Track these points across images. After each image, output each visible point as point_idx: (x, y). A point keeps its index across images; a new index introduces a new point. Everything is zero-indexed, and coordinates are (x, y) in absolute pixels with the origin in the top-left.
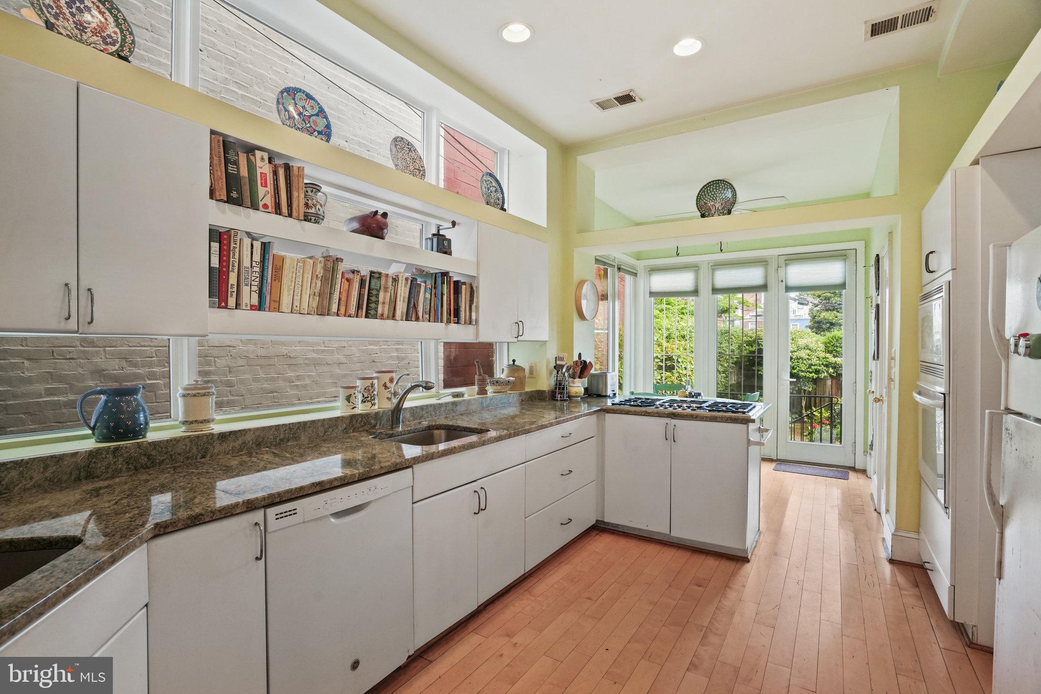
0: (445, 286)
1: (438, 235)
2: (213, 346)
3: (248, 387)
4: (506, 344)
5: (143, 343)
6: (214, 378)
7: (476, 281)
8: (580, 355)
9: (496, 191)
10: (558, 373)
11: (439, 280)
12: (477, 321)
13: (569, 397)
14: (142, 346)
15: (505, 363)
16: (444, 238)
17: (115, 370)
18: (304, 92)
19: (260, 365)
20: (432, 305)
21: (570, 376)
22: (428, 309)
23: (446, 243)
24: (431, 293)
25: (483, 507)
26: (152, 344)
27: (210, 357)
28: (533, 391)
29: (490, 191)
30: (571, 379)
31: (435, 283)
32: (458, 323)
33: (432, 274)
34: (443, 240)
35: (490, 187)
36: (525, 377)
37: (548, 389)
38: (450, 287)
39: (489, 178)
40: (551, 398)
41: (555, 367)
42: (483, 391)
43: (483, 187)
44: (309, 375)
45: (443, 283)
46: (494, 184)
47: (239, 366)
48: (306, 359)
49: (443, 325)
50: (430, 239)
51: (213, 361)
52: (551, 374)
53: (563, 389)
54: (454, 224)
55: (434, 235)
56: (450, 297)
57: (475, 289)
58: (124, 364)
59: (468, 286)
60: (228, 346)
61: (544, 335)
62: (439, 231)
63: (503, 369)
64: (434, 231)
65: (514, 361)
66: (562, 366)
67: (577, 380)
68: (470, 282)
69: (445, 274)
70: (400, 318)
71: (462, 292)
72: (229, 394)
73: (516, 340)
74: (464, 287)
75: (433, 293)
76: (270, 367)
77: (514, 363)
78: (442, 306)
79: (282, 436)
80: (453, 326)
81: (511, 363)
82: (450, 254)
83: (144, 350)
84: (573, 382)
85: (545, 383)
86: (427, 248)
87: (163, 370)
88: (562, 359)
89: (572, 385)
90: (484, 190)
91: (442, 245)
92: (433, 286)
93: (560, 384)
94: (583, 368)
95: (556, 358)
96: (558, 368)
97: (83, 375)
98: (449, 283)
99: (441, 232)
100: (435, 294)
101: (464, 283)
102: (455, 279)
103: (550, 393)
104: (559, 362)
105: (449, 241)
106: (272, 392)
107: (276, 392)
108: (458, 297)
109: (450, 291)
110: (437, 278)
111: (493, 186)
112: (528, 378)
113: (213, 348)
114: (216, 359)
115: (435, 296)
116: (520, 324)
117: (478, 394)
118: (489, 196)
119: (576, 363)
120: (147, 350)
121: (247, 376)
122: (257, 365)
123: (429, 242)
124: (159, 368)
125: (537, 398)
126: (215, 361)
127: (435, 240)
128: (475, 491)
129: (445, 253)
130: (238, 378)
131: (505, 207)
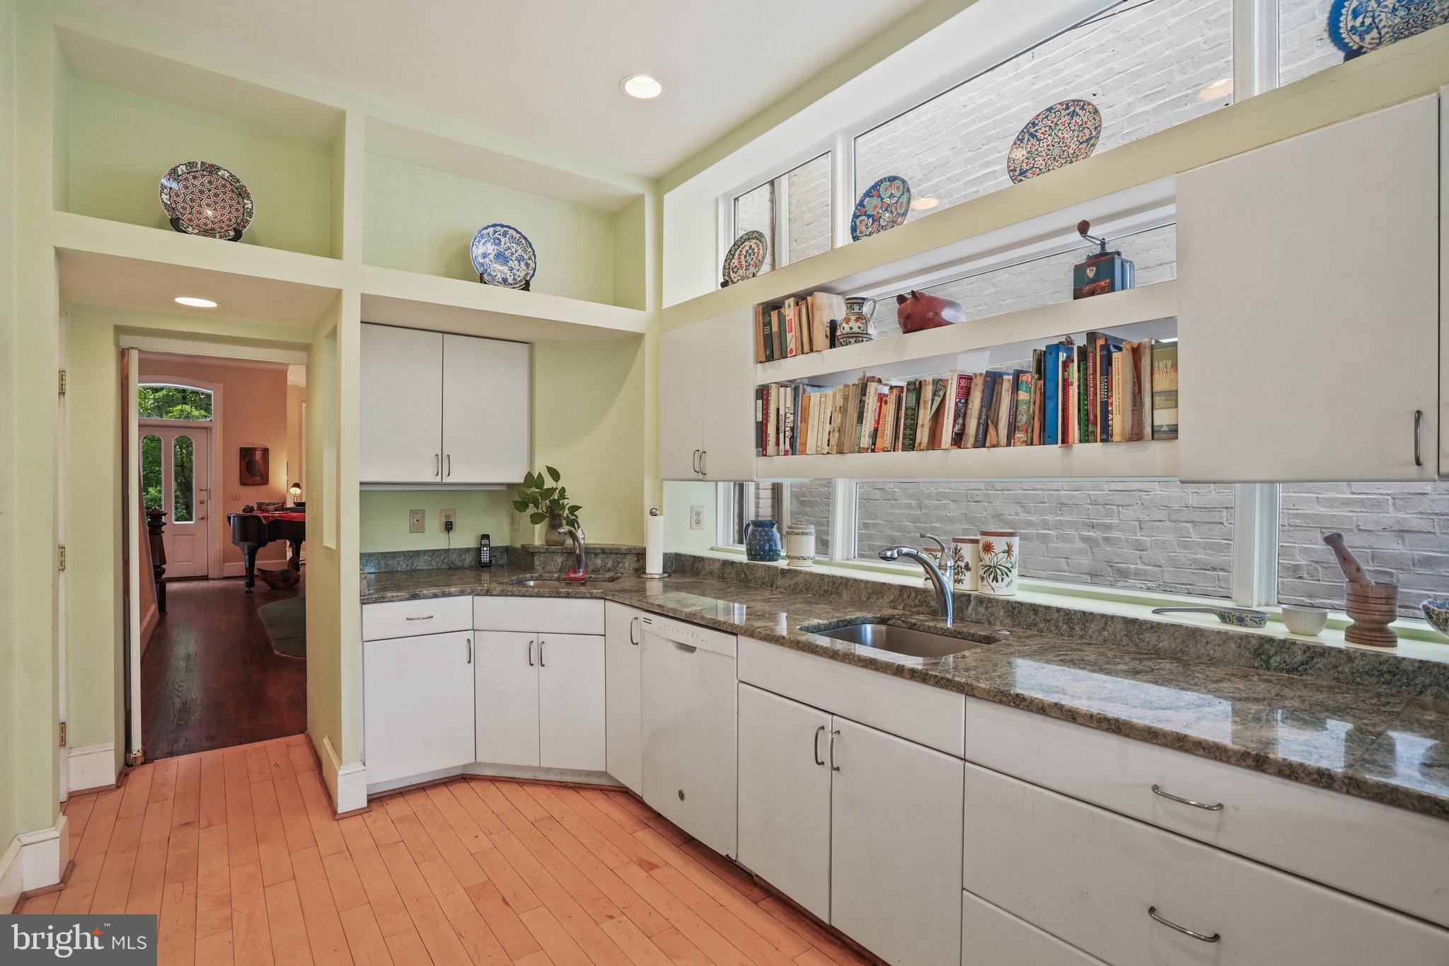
0: (1075, 365)
2: (1116, 491)
3: (1169, 554)
5: (1035, 487)
6: (1116, 534)
14: (1035, 490)
17: (1012, 515)
18: (881, 181)
19: (1193, 522)
20: (1035, 411)
22: (1024, 420)
23: (1091, 273)
24: (1031, 389)
26: (1043, 487)
27: (1111, 505)
31: (1040, 368)
32: (1108, 440)
34: (1086, 269)
38: (1093, 364)
44: (1305, 549)
45: (1067, 362)
47: (1156, 521)
48: (1297, 516)
49: (1056, 448)
51: (1116, 510)
56: (1093, 387)
58: (1019, 509)
59: (1126, 350)
60: (1138, 490)
62: (1104, 247)
69: (1071, 342)
70: (925, 444)
71: (1113, 369)
72: (1138, 560)
74: (1117, 356)
75: (1035, 389)
76: (1210, 526)
78: (1064, 409)
79: (826, 588)
83: (1036, 494)
87: (1056, 518)
92: (1035, 374)
97: (987, 518)
98: (1088, 357)
100: (1041, 389)
101: (1120, 347)
106: (1214, 569)
107: (1223, 570)
109: (1093, 374)
110: (1045, 357)
113: (1115, 492)
114: (1120, 509)
115: (1042, 394)
120: (1039, 495)
121: (1169, 537)
122: (1187, 522)
124: (1052, 516)
126: (1119, 511)
130: (1153, 538)
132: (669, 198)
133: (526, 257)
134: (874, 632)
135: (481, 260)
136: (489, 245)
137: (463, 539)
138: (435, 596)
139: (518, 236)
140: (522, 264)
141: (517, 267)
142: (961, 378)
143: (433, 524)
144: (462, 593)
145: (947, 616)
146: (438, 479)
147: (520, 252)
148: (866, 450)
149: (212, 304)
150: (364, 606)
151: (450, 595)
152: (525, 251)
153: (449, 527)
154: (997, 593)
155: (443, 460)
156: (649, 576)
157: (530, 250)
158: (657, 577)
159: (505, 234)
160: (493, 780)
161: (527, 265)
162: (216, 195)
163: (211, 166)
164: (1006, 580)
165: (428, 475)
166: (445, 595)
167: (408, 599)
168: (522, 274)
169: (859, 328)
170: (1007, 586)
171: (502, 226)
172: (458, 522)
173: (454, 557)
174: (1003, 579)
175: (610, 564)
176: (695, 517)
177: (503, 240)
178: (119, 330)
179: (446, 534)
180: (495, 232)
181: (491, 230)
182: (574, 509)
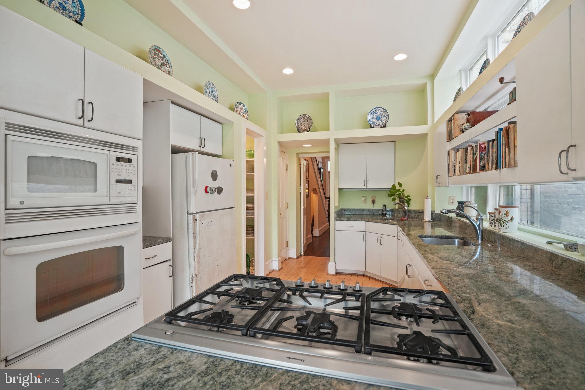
132: (436, 81)
133: (386, 115)
134: (458, 242)
135: (371, 120)
136: (374, 115)
137: (378, 206)
138: (354, 220)
139: (383, 109)
140: (385, 118)
141: (383, 119)
142: (481, 144)
143: (369, 201)
144: (362, 220)
145: (479, 238)
146: (365, 187)
147: (384, 114)
148: (468, 173)
149: (311, 146)
150: (336, 221)
151: (358, 220)
152: (386, 114)
153: (374, 202)
154: (501, 231)
155: (366, 181)
156: (425, 221)
157: (387, 113)
158: (427, 221)
159: (379, 110)
160: (370, 278)
161: (386, 118)
162: (306, 121)
163: (305, 115)
164: (506, 226)
165: (362, 186)
166: (357, 220)
167: (347, 220)
168: (385, 121)
169: (468, 126)
170: (506, 228)
171: (377, 108)
172: (377, 201)
173: (375, 211)
174: (504, 226)
175: (416, 216)
176: (451, 200)
177: (378, 112)
178: (298, 154)
179: (373, 204)
180: (375, 110)
181: (374, 110)
182: (408, 196)
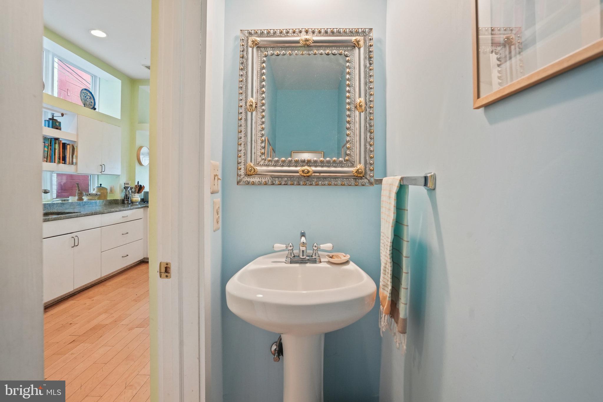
0: (57, 145)
1: (52, 119)
4: (97, 176)
7: (76, 144)
8: (138, 182)
9: (90, 98)
10: (126, 191)
11: (53, 142)
12: (76, 164)
13: (132, 202)
15: (96, 185)
16: (56, 121)
20: (49, 154)
21: (132, 192)
22: (46, 156)
23: (57, 124)
24: (48, 148)
25: (76, 244)
28: (112, 200)
29: (86, 98)
30: (133, 194)
31: (51, 143)
32: (65, 163)
33: (49, 139)
34: (56, 122)
35: (87, 96)
36: (107, 193)
37: (121, 199)
38: (60, 145)
39: (85, 91)
40: (122, 203)
41: (124, 188)
42: (81, 199)
43: (82, 96)
45: (55, 143)
46: (89, 94)
49: (55, 164)
50: (47, 120)
52: (122, 191)
53: (129, 198)
54: (62, 115)
55: (50, 119)
56: (60, 151)
57: (75, 147)
59: (71, 146)
61: (118, 172)
62: (53, 117)
63: (94, 189)
64: (51, 117)
65: (101, 185)
66: (128, 187)
67: (136, 194)
68: (72, 144)
69: (56, 139)
71: (67, 148)
73: (100, 174)
74: (68, 146)
75: (49, 148)
77: (101, 186)
78: (55, 155)
80: (61, 165)
81: (99, 185)
82: (60, 129)
84: (134, 195)
85: (119, 195)
86: (45, 126)
88: (128, 184)
89: (134, 196)
90: (83, 97)
91: (55, 124)
92: (49, 144)
93: (127, 196)
94: (140, 188)
95: (125, 183)
96: (126, 188)
98: (59, 144)
99: (55, 118)
100: (51, 149)
101: (69, 144)
102: (63, 142)
103: (121, 200)
104: (126, 186)
105: (60, 123)
108: (65, 151)
109: (60, 148)
110: (52, 141)
111: (88, 96)
112: (109, 193)
115: (51, 150)
116: (103, 166)
117: (78, 200)
118: (86, 100)
119: (136, 186)
123: (47, 123)
125: (114, 203)
127: (51, 122)
128: (72, 237)
129: (57, 129)
131: (96, 107)
